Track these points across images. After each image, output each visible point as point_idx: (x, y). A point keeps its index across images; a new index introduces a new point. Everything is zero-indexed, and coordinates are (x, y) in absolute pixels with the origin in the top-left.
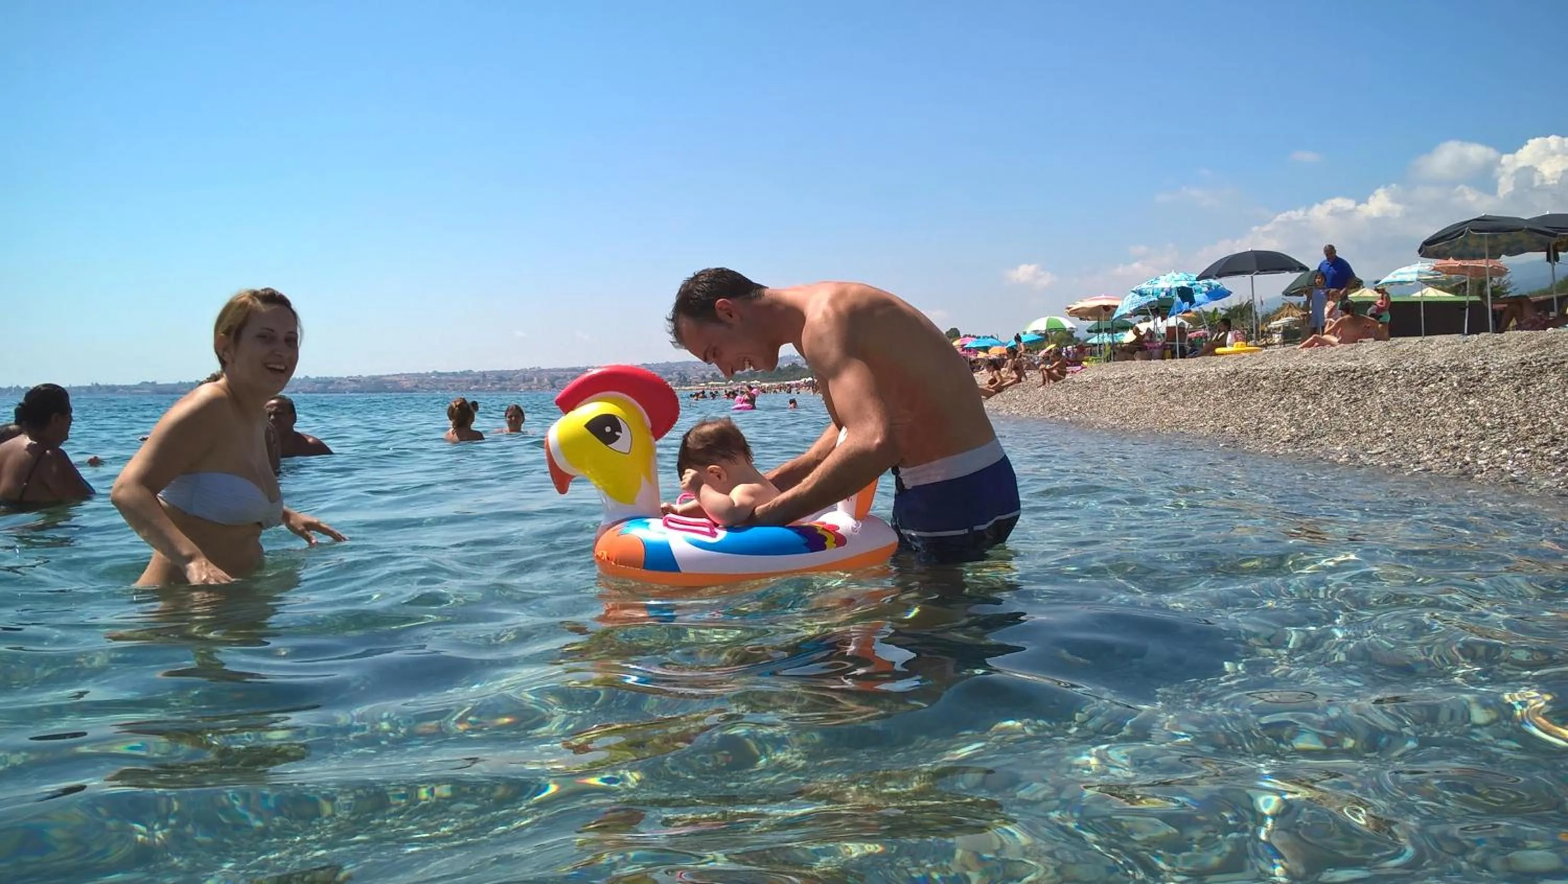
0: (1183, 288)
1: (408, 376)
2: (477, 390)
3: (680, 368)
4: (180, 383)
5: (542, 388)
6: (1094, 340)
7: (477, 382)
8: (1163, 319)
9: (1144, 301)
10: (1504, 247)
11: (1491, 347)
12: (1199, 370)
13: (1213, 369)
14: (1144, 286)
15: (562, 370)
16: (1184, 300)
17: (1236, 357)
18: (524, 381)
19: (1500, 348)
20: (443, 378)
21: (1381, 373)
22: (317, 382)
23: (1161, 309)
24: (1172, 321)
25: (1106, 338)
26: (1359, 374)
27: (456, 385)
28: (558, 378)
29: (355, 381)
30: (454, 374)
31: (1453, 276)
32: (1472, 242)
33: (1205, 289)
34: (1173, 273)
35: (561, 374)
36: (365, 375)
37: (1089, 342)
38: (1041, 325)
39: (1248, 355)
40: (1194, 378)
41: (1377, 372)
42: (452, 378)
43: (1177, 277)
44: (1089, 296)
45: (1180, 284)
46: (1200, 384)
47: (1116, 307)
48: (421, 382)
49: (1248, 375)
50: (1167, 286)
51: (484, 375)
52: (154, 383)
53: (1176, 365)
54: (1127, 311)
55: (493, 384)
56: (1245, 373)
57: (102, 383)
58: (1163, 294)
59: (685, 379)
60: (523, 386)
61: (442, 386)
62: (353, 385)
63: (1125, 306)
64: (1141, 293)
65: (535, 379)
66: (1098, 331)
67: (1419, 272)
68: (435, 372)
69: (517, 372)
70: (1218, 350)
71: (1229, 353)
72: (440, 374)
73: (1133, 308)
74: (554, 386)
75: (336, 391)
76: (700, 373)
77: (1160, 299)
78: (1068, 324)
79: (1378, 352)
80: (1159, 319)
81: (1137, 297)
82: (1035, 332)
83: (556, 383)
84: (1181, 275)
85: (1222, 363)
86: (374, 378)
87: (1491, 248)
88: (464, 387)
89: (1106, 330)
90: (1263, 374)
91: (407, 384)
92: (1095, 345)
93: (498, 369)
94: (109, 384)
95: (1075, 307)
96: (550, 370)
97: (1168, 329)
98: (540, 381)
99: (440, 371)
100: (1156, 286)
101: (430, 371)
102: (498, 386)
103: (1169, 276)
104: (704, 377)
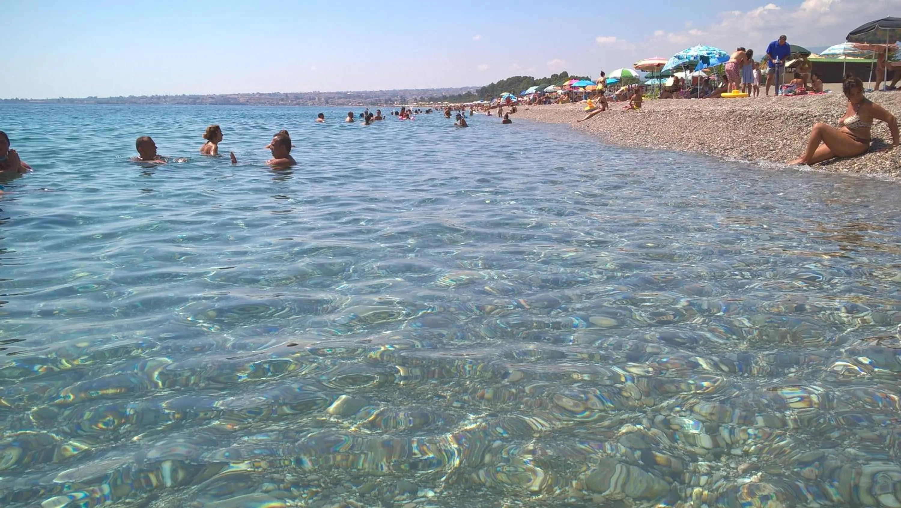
0: (704, 56)
1: (243, 95)
2: (283, 104)
3: (402, 93)
4: (111, 98)
5: (320, 104)
6: (649, 82)
7: (282, 100)
8: (690, 72)
9: (681, 62)
10: (898, 36)
11: (884, 103)
12: (711, 108)
13: (719, 108)
14: (681, 53)
15: (333, 93)
16: (704, 63)
17: (733, 99)
18: (310, 100)
19: (890, 104)
20: (263, 97)
21: (818, 117)
22: (190, 98)
23: (690, 66)
24: (696, 74)
25: (657, 82)
26: (805, 117)
27: (271, 101)
28: (329, 98)
29: (212, 97)
30: (269, 94)
31: (865, 51)
32: (879, 33)
33: (717, 56)
34: (699, 46)
35: (332, 96)
36: (218, 94)
37: (646, 83)
38: (618, 74)
39: (740, 99)
40: (708, 114)
41: (816, 116)
42: (268, 97)
43: (701, 48)
44: (649, 58)
45: (701, 54)
46: (712, 118)
47: (664, 64)
48: (250, 99)
49: (740, 113)
50: (695, 54)
51: (286, 95)
52: (96, 98)
53: (697, 103)
54: (670, 67)
55: (292, 101)
56: (738, 112)
57: (65, 97)
58: (692, 59)
59: (405, 100)
60: (310, 103)
61: (263, 101)
62: (210, 100)
63: (669, 64)
64: (679, 58)
65: (317, 99)
66: (652, 77)
67: (845, 49)
68: (258, 93)
69: (306, 94)
70: (723, 94)
71: (730, 97)
72: (261, 94)
73: (674, 66)
74: (328, 103)
75: (201, 104)
76: (414, 97)
77: (690, 61)
78: (634, 73)
79: (817, 102)
80: (688, 71)
81: (677, 59)
82: (615, 78)
83: (329, 101)
84: (704, 48)
85: (725, 104)
86: (222, 96)
87: (891, 37)
88: (275, 102)
89: (657, 77)
90: (749, 114)
91: (242, 100)
92: (649, 85)
93: (295, 92)
94: (70, 97)
95: (639, 64)
96: (325, 93)
97: (693, 77)
98: (319, 99)
99: (261, 92)
100: (689, 54)
101: (255, 93)
102: (295, 102)
103: (697, 47)
104: (416, 99)
